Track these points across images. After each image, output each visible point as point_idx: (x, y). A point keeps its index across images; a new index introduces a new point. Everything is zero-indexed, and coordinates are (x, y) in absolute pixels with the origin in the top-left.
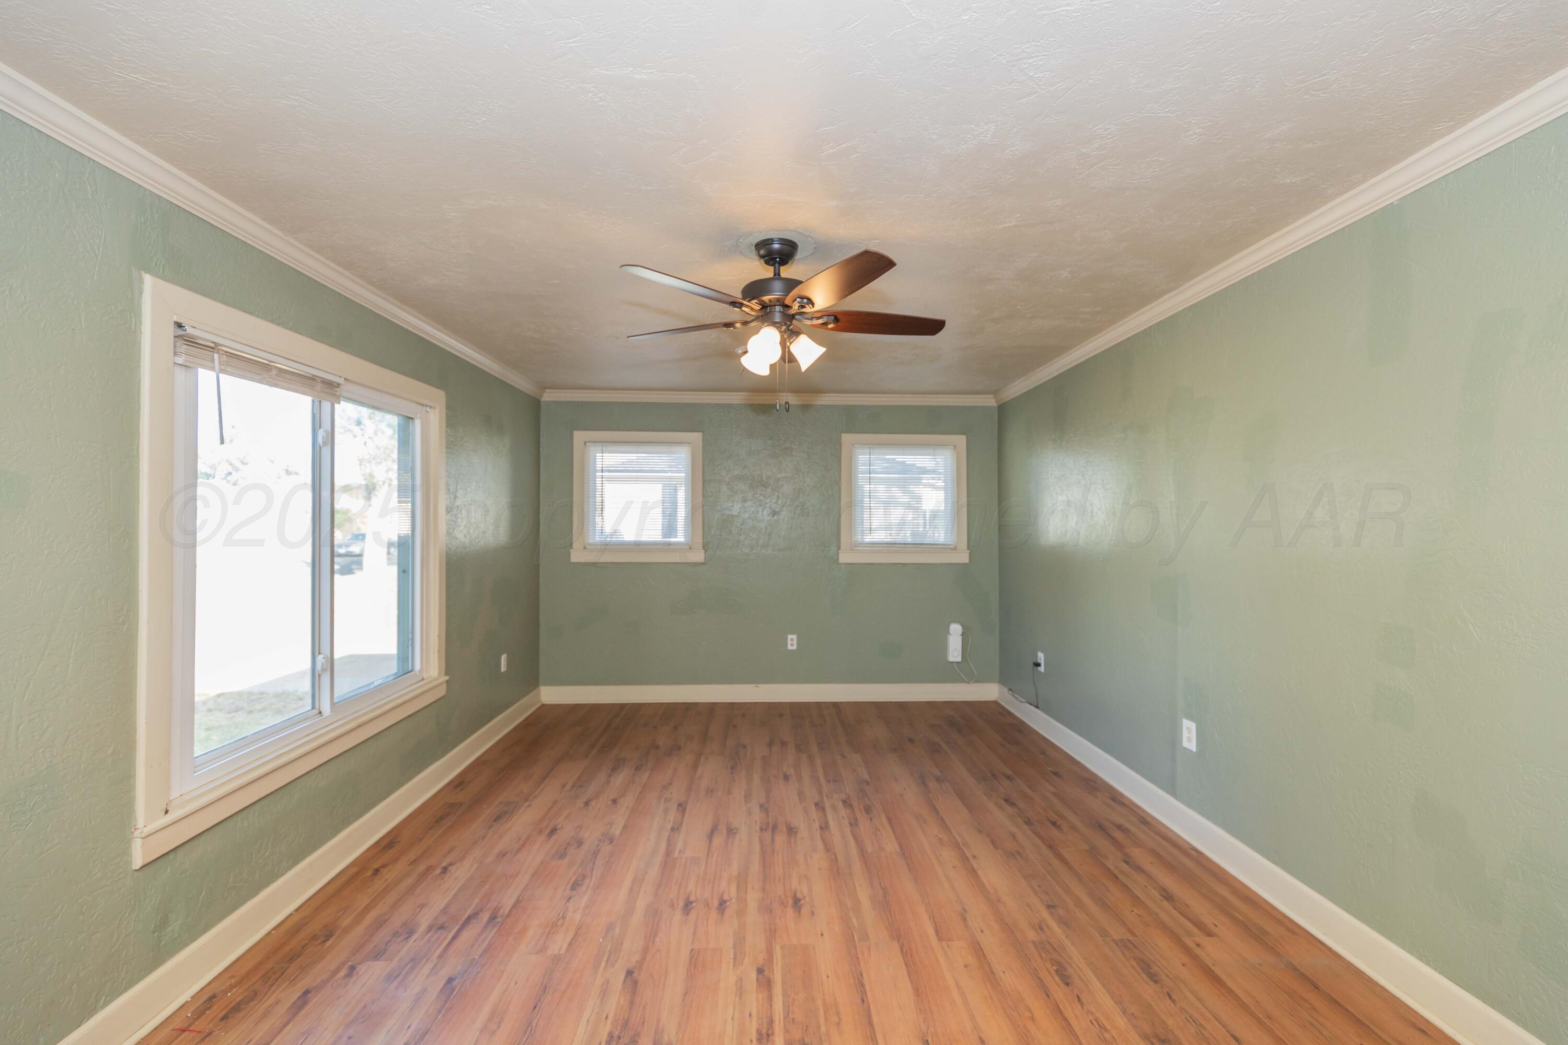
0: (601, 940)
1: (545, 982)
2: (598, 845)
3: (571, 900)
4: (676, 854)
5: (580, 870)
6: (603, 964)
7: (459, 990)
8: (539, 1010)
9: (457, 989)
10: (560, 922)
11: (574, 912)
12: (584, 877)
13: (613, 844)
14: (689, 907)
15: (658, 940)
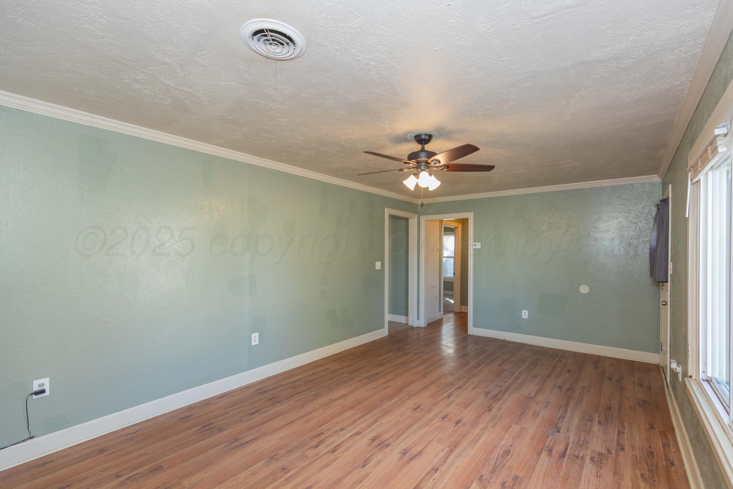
0: (498, 423)
1: (520, 418)
2: (491, 478)
3: (510, 445)
4: (448, 449)
5: (505, 462)
6: (499, 416)
7: (553, 427)
8: (521, 412)
9: (554, 428)
10: (516, 436)
11: (509, 439)
12: (503, 456)
13: (480, 475)
14: (458, 421)
15: (476, 416)
